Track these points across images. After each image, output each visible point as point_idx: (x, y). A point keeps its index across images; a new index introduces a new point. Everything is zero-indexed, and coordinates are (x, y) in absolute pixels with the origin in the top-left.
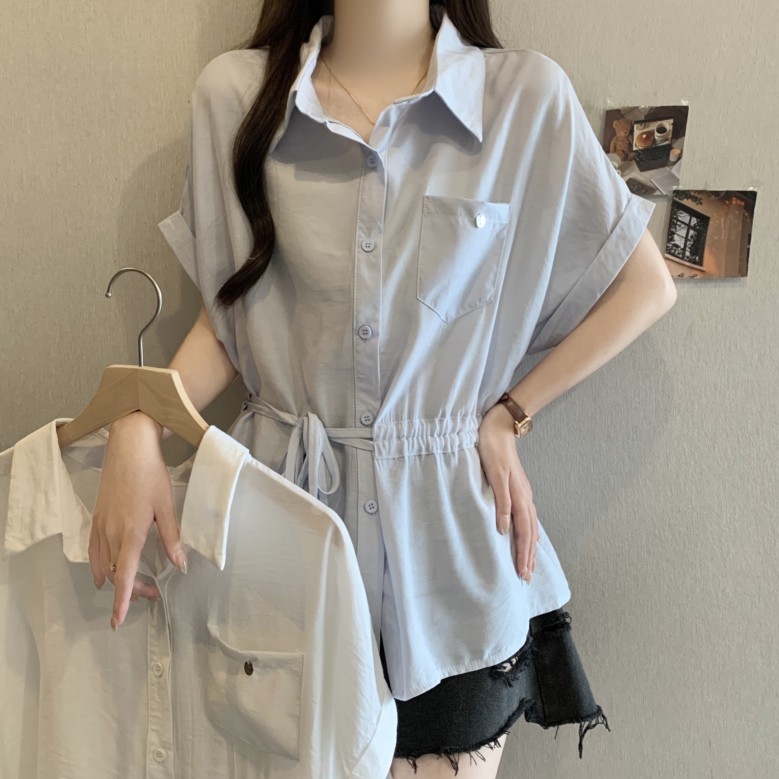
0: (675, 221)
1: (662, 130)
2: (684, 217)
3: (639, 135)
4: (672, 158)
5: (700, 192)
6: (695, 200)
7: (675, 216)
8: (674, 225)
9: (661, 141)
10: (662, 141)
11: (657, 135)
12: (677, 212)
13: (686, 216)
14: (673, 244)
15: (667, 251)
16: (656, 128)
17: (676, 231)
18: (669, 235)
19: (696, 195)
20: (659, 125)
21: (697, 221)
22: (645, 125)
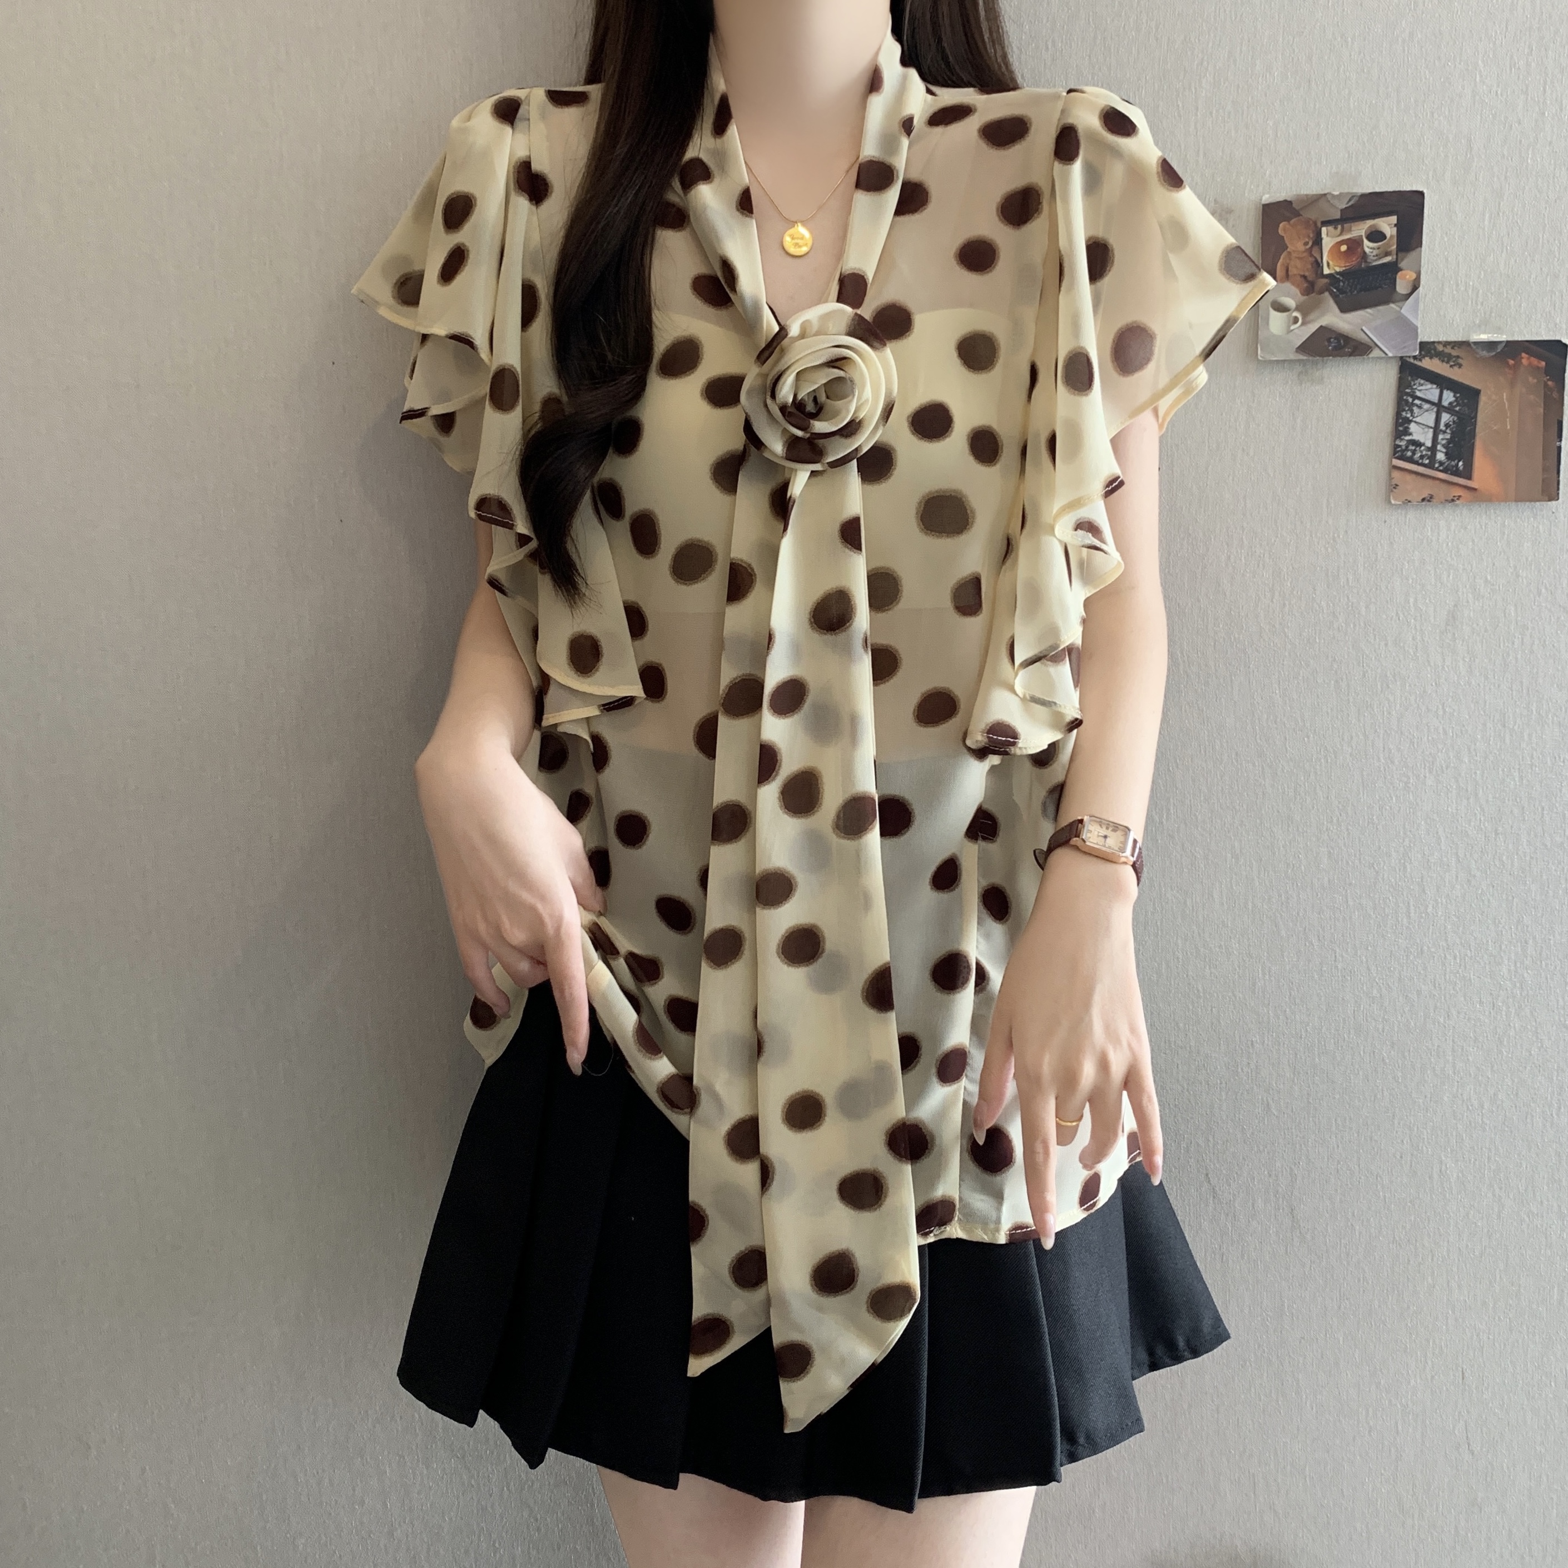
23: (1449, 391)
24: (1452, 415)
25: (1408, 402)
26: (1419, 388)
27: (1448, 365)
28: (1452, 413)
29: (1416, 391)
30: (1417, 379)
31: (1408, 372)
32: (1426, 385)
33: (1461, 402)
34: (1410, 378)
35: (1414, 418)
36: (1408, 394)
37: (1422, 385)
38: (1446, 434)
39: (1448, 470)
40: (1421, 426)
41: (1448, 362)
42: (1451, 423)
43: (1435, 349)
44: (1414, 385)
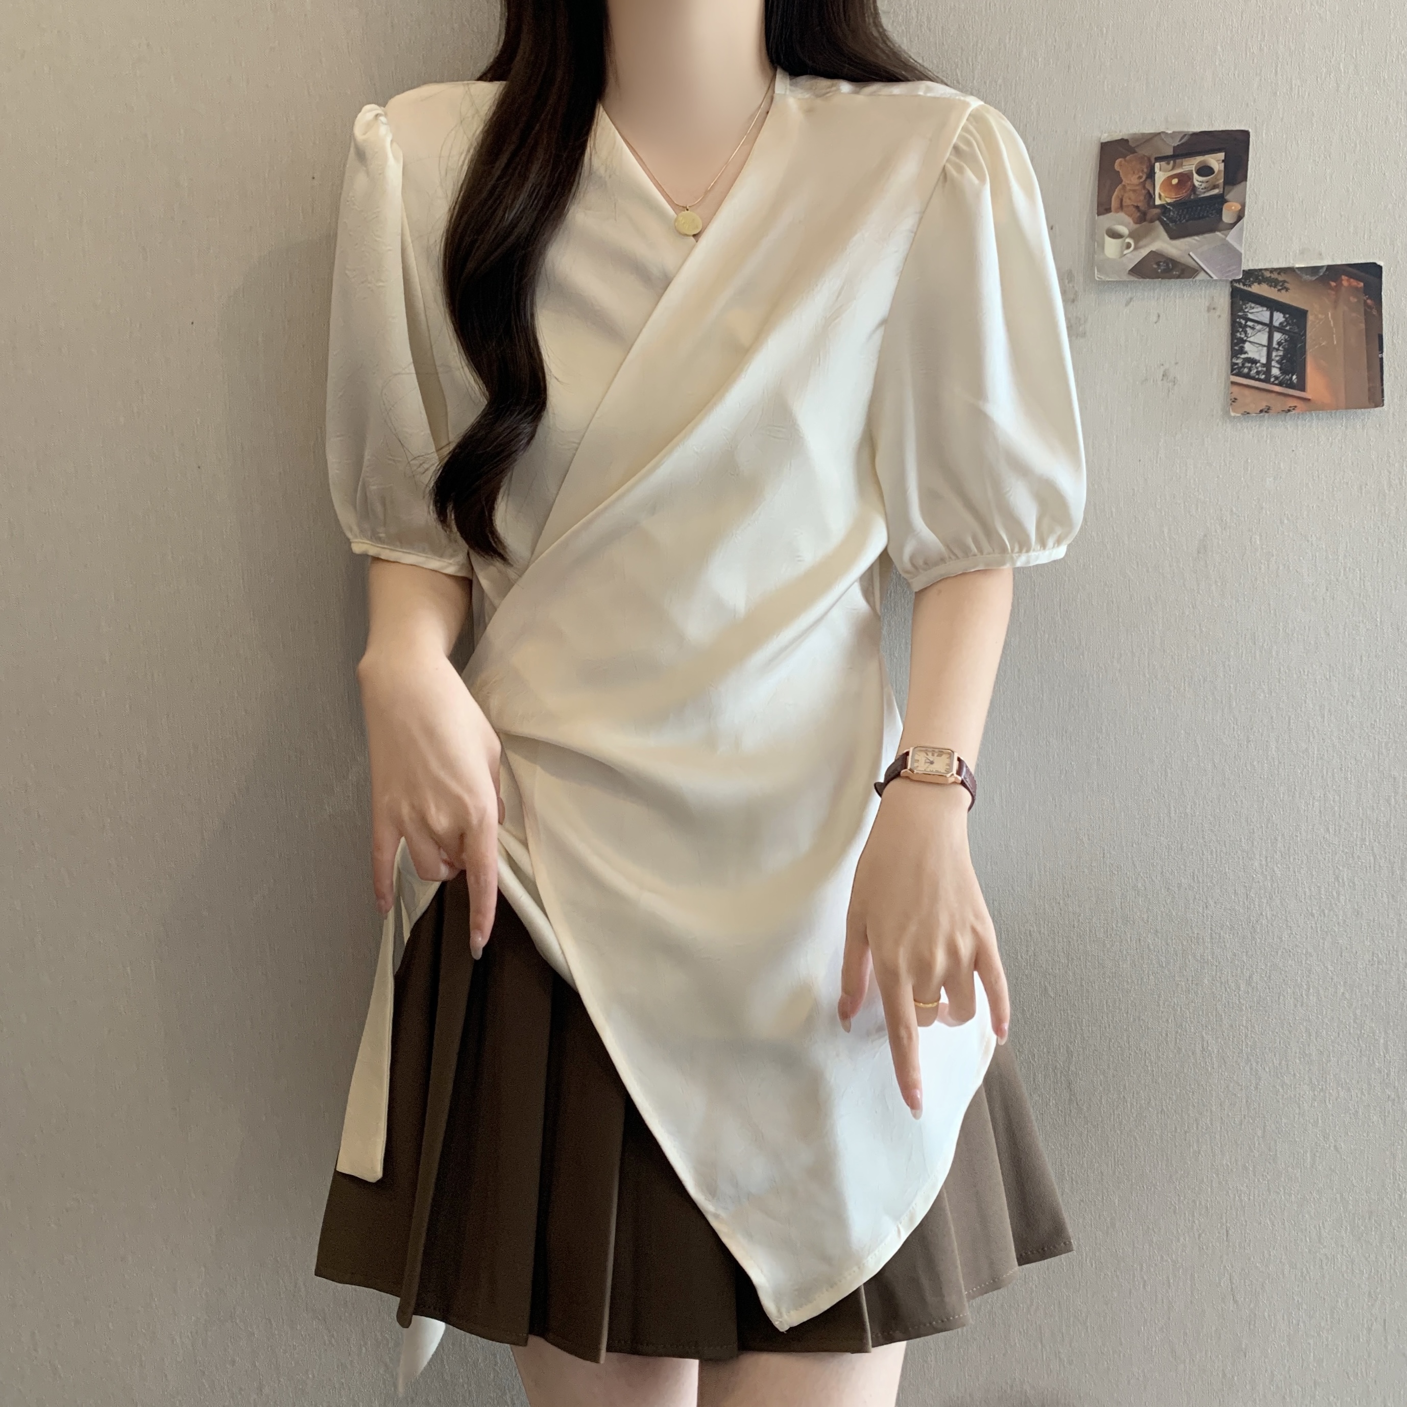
0: (1243, 322)
1: (1205, 170)
2: (1260, 313)
3: (1163, 181)
4: (1227, 216)
5: (1281, 271)
6: (1273, 284)
7: (1240, 314)
8: (1241, 327)
9: (1205, 188)
10: (1207, 189)
11: (1197, 179)
12: (1244, 307)
13: (1262, 311)
14: (1244, 359)
15: (1234, 372)
16: (1195, 167)
17: (1246, 336)
18: (1233, 345)
19: (1275, 276)
20: (1200, 162)
21: (1284, 317)
22: (1175, 163)
23: (1278, 313)
24: (1284, 334)
25: (1242, 324)
26: (1250, 311)
27: (1277, 289)
28: (1283, 331)
29: (1248, 314)
30: (1248, 303)
31: (1239, 297)
32: (1257, 308)
33: (1290, 322)
34: (1241, 303)
35: (1248, 337)
36: (1240, 317)
37: (1253, 308)
38: (1279, 351)
39: (1283, 383)
40: (1256, 345)
41: (1275, 287)
42: (1283, 341)
43: (1263, 275)
44: (1246, 308)
